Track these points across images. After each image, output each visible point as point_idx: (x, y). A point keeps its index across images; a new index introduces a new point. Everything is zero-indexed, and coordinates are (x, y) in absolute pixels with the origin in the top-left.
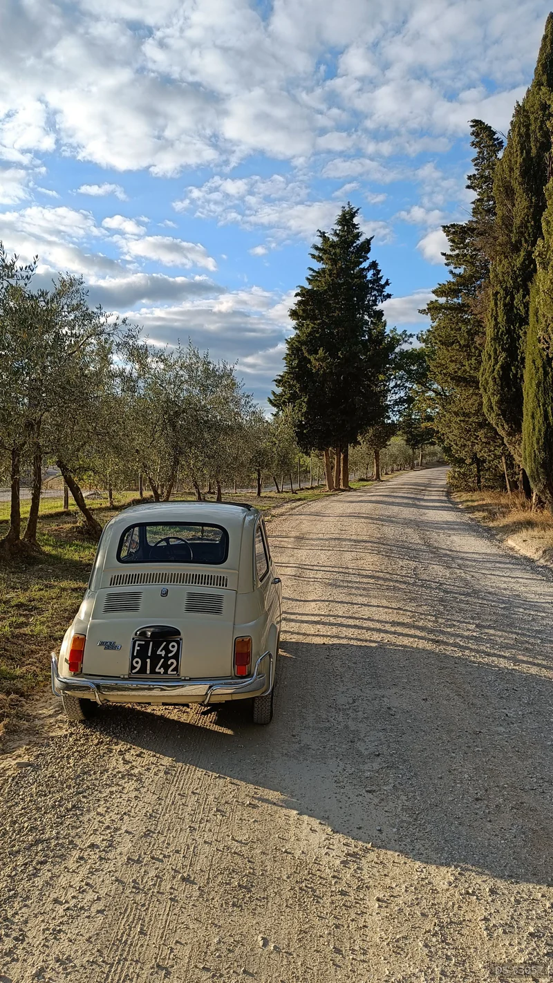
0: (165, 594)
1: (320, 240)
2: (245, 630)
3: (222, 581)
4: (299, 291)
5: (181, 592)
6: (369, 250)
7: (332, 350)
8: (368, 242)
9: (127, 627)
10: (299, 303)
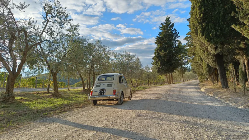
7: (165, 51)
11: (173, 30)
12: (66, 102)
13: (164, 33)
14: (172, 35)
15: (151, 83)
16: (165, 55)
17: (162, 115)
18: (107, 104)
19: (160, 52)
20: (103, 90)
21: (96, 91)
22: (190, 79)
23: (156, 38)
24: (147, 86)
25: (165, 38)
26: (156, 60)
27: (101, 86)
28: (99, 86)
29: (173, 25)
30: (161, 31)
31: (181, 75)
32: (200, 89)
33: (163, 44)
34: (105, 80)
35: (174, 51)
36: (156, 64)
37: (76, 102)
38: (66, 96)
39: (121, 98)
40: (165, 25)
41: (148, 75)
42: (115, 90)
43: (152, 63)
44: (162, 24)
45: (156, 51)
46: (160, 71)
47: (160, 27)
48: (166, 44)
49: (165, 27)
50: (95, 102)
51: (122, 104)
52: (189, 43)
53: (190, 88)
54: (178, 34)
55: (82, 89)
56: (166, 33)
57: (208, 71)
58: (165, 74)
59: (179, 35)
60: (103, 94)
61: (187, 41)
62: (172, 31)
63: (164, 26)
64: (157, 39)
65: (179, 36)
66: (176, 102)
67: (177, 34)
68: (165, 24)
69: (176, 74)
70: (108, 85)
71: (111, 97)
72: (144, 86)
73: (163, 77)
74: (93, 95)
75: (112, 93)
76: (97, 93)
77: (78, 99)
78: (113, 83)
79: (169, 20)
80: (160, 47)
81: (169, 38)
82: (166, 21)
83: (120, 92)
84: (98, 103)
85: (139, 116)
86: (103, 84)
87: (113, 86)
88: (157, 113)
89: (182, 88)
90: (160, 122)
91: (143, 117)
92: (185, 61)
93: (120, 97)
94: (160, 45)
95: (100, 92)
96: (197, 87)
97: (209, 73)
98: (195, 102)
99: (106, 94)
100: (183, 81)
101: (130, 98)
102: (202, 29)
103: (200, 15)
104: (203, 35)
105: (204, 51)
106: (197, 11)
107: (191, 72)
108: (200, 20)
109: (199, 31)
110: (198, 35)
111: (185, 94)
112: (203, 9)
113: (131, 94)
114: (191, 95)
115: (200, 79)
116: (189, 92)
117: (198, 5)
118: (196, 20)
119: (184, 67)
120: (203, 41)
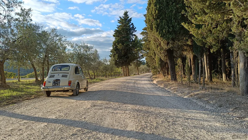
7: (123, 44)
11: (130, 24)
12: (15, 94)
13: (122, 27)
14: (130, 29)
15: (109, 75)
16: (123, 49)
17: (117, 105)
18: (62, 95)
19: (118, 46)
20: (58, 80)
21: (50, 82)
22: (144, 72)
23: (114, 31)
24: (104, 78)
25: (123, 31)
26: (114, 52)
27: (55, 76)
28: (53, 76)
29: (130, 20)
30: (119, 24)
31: (137, 68)
32: (152, 81)
33: (120, 38)
34: (59, 70)
35: (131, 45)
36: (114, 57)
37: (26, 93)
38: (16, 87)
39: (77, 89)
40: (123, 18)
41: (106, 67)
42: (71, 81)
43: (110, 55)
44: (120, 17)
45: (115, 44)
46: (117, 64)
47: (119, 21)
48: (124, 37)
49: (123, 21)
50: (48, 94)
51: (77, 95)
52: (145, 38)
53: (144, 80)
54: (135, 29)
55: (35, 80)
56: (124, 26)
57: (160, 65)
58: (122, 67)
59: (136, 30)
60: (58, 84)
61: (143, 36)
63: (123, 20)
64: (115, 32)
65: (136, 31)
66: (131, 93)
67: (134, 29)
68: (123, 17)
69: (132, 67)
70: (63, 76)
71: (65, 88)
72: (101, 78)
73: (120, 70)
74: (46, 85)
75: (67, 84)
76: (51, 84)
77: (29, 90)
78: (68, 73)
79: (128, 14)
80: (118, 40)
81: (127, 32)
82: (124, 15)
83: (76, 83)
84: (52, 94)
85: (94, 106)
86: (58, 74)
87: (68, 76)
88: (112, 103)
89: (137, 80)
90: (114, 112)
91: (98, 108)
92: (140, 55)
93: (75, 88)
94: (118, 38)
95: (54, 83)
96: (150, 79)
97: (161, 67)
98: (148, 92)
99: (60, 85)
100: (138, 74)
101: (86, 89)
102: (156, 25)
103: (155, 12)
104: (157, 31)
105: (158, 46)
106: (152, 8)
107: (145, 66)
108: (155, 16)
109: (154, 27)
110: (153, 30)
111: (139, 86)
112: (158, 6)
113: (87, 86)
114: (145, 86)
115: (153, 72)
116: (142, 84)
117: (154, 2)
118: (151, 16)
119: (139, 61)
120: (157, 37)
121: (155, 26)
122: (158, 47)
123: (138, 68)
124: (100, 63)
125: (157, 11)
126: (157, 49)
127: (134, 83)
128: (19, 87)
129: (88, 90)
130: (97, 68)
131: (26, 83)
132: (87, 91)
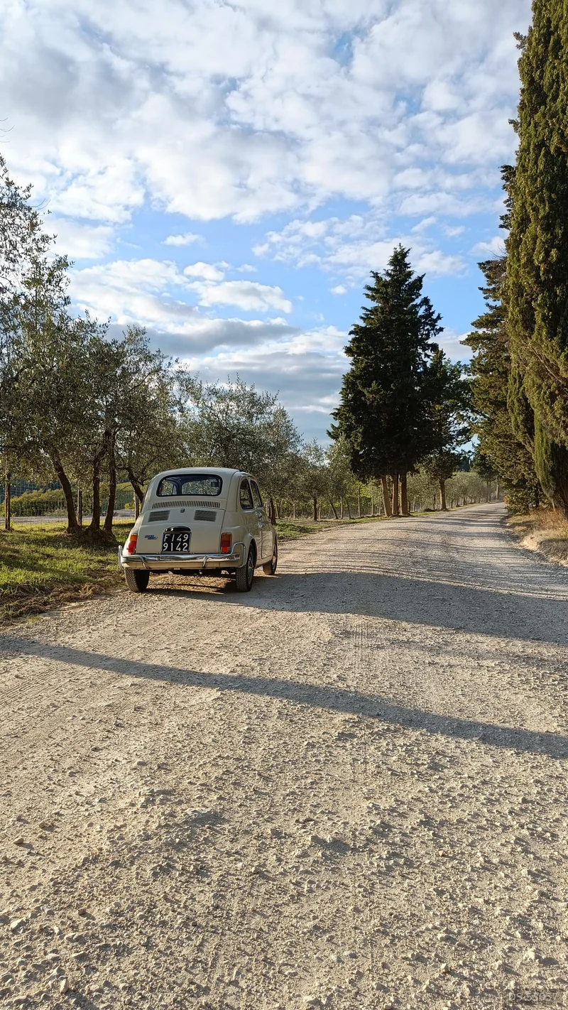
0: (183, 511)
1: (374, 280)
2: (227, 530)
3: (217, 505)
4: (352, 328)
5: (192, 511)
6: (420, 287)
7: (385, 384)
8: (420, 279)
9: (161, 527)
10: (354, 341)
11: (418, 301)
13: (382, 313)
15: (325, 512)
16: (384, 403)
17: (430, 634)
19: (365, 391)
22: (469, 500)
23: (351, 333)
24: (307, 521)
25: (388, 332)
26: (347, 419)
28: (162, 516)
29: (418, 284)
30: (371, 304)
31: (437, 482)
32: (516, 538)
33: (376, 359)
35: (417, 388)
36: (348, 437)
37: (58, 576)
39: (249, 568)
40: (388, 279)
41: (315, 479)
43: (331, 430)
44: (376, 275)
45: (352, 384)
46: (362, 466)
47: (369, 288)
48: (390, 357)
49: (389, 290)
51: (249, 588)
52: (480, 357)
53: (481, 535)
54: (435, 321)
56: (390, 312)
57: (552, 473)
58: (377, 477)
59: (439, 324)
61: (475, 350)
62: (416, 306)
63: (386, 285)
64: (353, 336)
65: (441, 329)
66: (455, 587)
67: (431, 321)
68: (388, 274)
69: (419, 478)
70: (199, 516)
73: (370, 490)
79: (407, 260)
80: (364, 369)
81: (402, 334)
82: (392, 263)
87: (218, 518)
88: (404, 624)
89: (449, 534)
90: (437, 660)
91: (365, 642)
92: (456, 426)
93: (245, 563)
94: (364, 361)
95: (169, 541)
96: (501, 530)
97: (556, 480)
100: (444, 509)
101: (270, 567)
102: (550, 310)
103: (547, 254)
104: (552, 335)
105: (553, 397)
106: (535, 238)
107: (473, 474)
108: (546, 272)
109: (538, 318)
110: (532, 330)
111: (469, 559)
112: (559, 232)
113: (275, 554)
114: (494, 560)
115: (512, 502)
116: (478, 551)
117: (542, 213)
118: (529, 273)
119: (448, 453)
120: (552, 358)
121: (544, 315)
122: (553, 402)
123: (442, 483)
124: (297, 463)
125: (553, 252)
126: (552, 408)
127: (445, 546)
128: (17, 551)
129: (278, 570)
130: (286, 481)
131: (32, 536)
132: (273, 573)
